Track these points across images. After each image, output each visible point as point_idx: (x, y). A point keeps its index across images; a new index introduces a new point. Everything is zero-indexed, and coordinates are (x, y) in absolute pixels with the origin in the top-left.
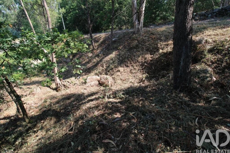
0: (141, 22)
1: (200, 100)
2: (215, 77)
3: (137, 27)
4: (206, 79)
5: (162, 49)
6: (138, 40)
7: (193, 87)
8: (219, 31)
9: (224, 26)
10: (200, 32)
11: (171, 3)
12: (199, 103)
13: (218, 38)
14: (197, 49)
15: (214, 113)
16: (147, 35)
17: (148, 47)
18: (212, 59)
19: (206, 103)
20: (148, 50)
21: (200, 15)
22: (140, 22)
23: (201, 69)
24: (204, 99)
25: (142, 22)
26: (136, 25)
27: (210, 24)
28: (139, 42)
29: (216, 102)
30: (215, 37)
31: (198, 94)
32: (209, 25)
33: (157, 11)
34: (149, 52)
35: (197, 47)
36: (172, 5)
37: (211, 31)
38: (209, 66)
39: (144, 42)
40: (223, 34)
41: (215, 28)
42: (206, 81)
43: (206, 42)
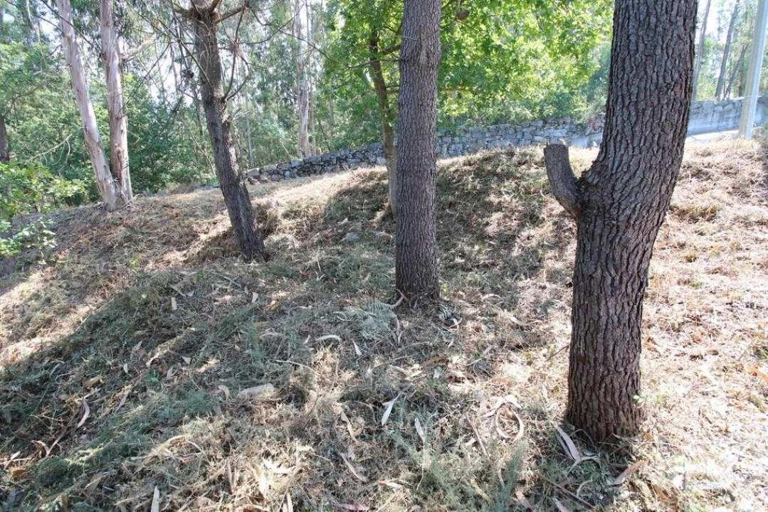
0: (124, 180)
2: (297, 243)
3: (113, 191)
5: (205, 233)
6: (127, 226)
10: (269, 193)
11: (192, 141)
13: (292, 198)
14: (267, 216)
16: (153, 211)
17: (164, 236)
18: (291, 225)
20: (169, 241)
21: (271, 173)
22: (120, 180)
23: (279, 239)
25: (127, 180)
26: (108, 187)
28: (132, 228)
30: (289, 197)
33: (158, 158)
34: (174, 245)
35: (267, 212)
36: (197, 148)
37: (285, 191)
38: (289, 233)
39: (148, 228)
40: (299, 192)
43: (278, 204)
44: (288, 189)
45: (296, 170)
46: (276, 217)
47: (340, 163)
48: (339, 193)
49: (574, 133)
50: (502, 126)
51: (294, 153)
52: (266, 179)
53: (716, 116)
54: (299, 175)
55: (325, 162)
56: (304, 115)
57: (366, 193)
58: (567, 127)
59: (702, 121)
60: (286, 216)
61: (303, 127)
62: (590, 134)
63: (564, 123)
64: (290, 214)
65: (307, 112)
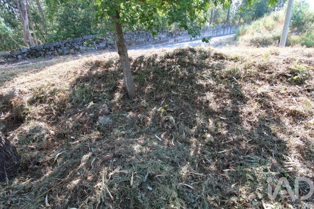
1: (45, 169)
2: (52, 130)
4: (43, 137)
7: (26, 160)
8: (33, 76)
9: (36, 70)
10: (9, 81)
12: (46, 173)
13: (33, 84)
14: (12, 105)
15: (64, 172)
18: (39, 111)
19: (53, 167)
21: (7, 57)
23: (32, 128)
24: (49, 165)
27: (20, 68)
29: (61, 158)
30: (30, 83)
31: (38, 164)
32: (19, 70)
35: (11, 102)
37: (24, 77)
38: (39, 120)
40: (39, 78)
41: (26, 73)
42: (44, 140)
43: (21, 92)
44: (26, 75)
45: (26, 55)
46: (22, 106)
47: (57, 50)
48: (78, 80)
49: (169, 36)
50: (141, 32)
51: (22, 43)
52: (3, 61)
53: (212, 31)
54: (29, 58)
55: (46, 49)
56: (25, 19)
57: (100, 78)
58: (166, 33)
59: (208, 33)
60: (32, 102)
61: (26, 27)
62: (175, 37)
63: (165, 32)
64: (36, 100)
65: (27, 17)
